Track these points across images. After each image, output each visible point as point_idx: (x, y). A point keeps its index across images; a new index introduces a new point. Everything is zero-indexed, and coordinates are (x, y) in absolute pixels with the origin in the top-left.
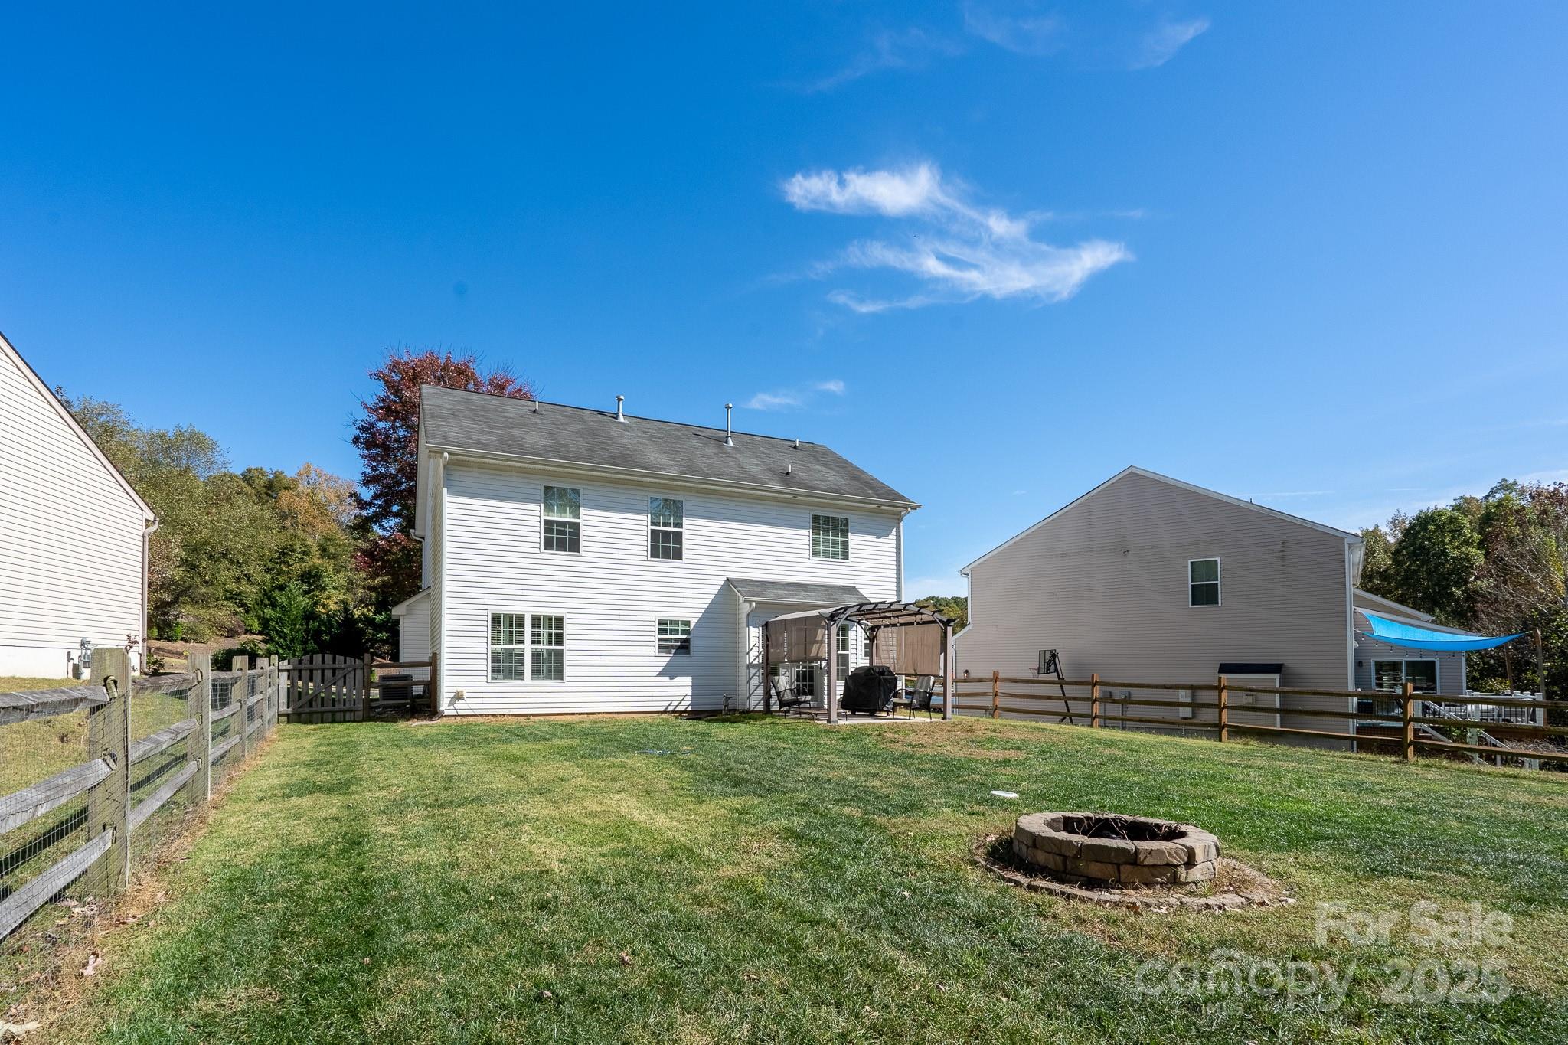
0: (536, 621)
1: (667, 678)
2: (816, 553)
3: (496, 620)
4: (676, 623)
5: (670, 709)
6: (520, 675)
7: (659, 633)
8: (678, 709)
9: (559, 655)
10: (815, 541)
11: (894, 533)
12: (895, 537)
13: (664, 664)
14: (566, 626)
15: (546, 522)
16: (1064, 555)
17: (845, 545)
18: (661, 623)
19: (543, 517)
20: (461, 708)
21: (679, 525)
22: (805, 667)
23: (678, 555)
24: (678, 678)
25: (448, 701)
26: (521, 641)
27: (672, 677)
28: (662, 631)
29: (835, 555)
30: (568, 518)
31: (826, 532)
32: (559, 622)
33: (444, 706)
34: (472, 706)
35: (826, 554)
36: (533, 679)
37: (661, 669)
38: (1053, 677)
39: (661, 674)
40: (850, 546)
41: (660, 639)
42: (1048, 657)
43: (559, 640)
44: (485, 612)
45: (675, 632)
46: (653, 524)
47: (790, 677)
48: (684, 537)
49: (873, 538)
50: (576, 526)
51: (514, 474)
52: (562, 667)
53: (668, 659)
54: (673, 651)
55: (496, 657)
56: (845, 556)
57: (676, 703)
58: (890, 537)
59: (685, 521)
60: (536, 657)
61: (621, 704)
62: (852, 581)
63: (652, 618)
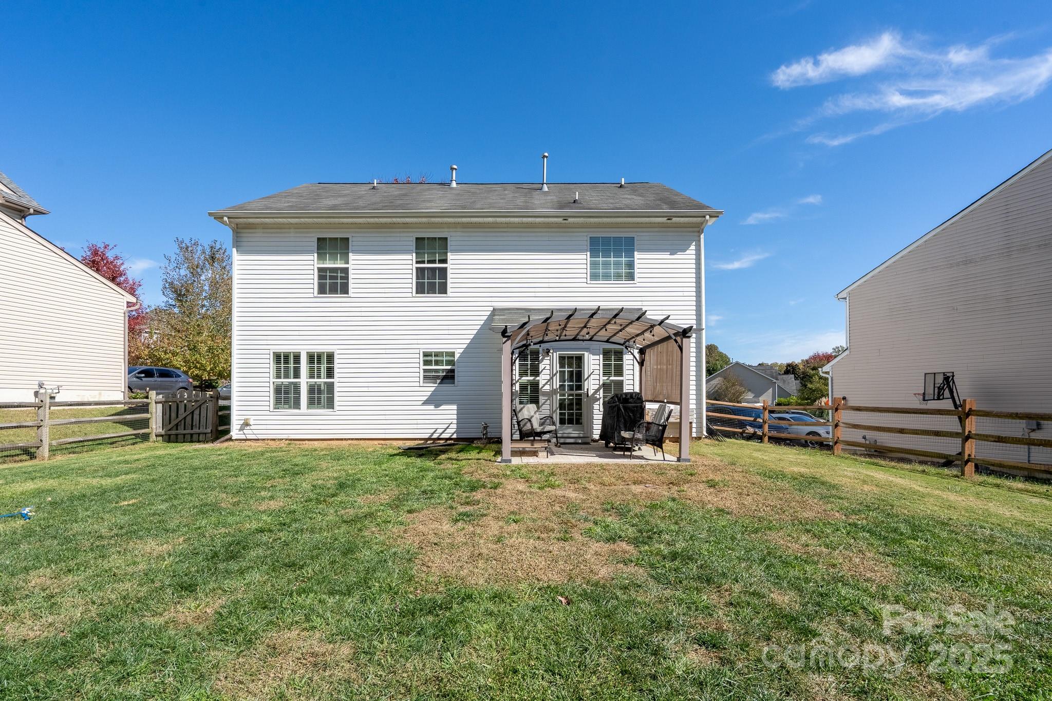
0: (311, 357)
1: (432, 407)
2: (594, 277)
3: (277, 357)
4: (437, 355)
5: (435, 436)
6: (297, 405)
7: (425, 365)
8: (444, 436)
9: (330, 387)
10: (594, 265)
11: (693, 247)
12: (694, 252)
13: (429, 394)
14: (336, 361)
15: (320, 270)
16: (967, 262)
17: (631, 265)
18: (426, 355)
19: (316, 266)
20: (249, 433)
21: (444, 261)
22: (572, 395)
23: (443, 290)
24: (443, 407)
25: (239, 427)
26: (297, 375)
27: (437, 406)
28: (426, 363)
29: (618, 277)
30: (339, 265)
31: (606, 254)
32: (330, 357)
33: (235, 433)
34: (255, 432)
35: (607, 277)
36: (308, 408)
37: (425, 398)
38: (947, 404)
39: (426, 403)
40: (636, 266)
41: (425, 371)
42: (940, 380)
43: (330, 373)
44: (267, 352)
45: (437, 363)
46: (417, 262)
47: (552, 405)
48: (449, 271)
49: (667, 256)
50: (346, 271)
51: (292, 230)
52: (333, 397)
53: (433, 389)
54: (438, 381)
55: (278, 390)
56: (631, 277)
57: (440, 431)
58: (688, 252)
59: (450, 256)
60: (312, 390)
61: (387, 431)
62: (640, 303)
63: (417, 351)
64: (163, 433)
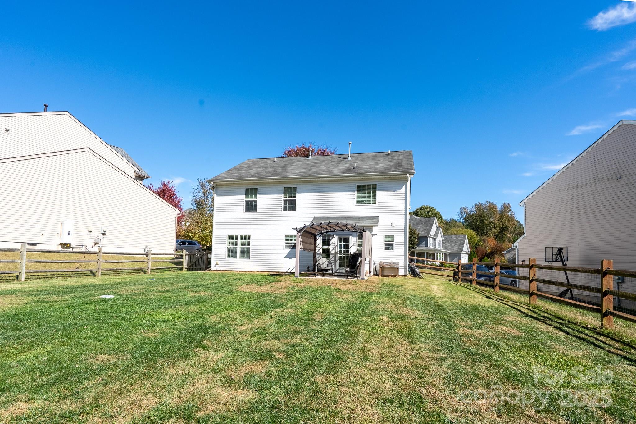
0: (242, 237)
1: (288, 259)
2: (358, 202)
3: (229, 237)
4: (291, 237)
5: (289, 271)
6: (236, 257)
7: (286, 241)
8: (292, 271)
9: (249, 249)
10: (358, 197)
11: (404, 188)
12: (404, 190)
13: (287, 253)
14: (251, 239)
15: (246, 201)
17: (375, 197)
18: (287, 236)
19: (245, 200)
20: (218, 268)
21: (295, 197)
22: (345, 255)
23: (294, 209)
24: (292, 259)
25: (214, 265)
26: (236, 245)
27: (290, 258)
28: (287, 240)
29: (369, 202)
30: (254, 199)
31: (364, 192)
32: (249, 237)
33: (213, 267)
34: (220, 267)
35: (364, 202)
36: (240, 258)
37: (286, 255)
39: (286, 257)
40: (377, 197)
41: (286, 243)
42: (556, 250)
43: (249, 244)
44: (226, 235)
45: (291, 240)
46: (284, 198)
47: (335, 259)
48: (297, 201)
49: (391, 192)
50: (256, 202)
51: (236, 186)
52: (249, 254)
53: (289, 251)
54: (291, 248)
55: (229, 251)
56: (375, 202)
57: (291, 269)
58: (401, 190)
59: (297, 195)
60: (242, 251)
61: (270, 268)
62: (379, 214)
63: (283, 235)
64: (188, 267)
